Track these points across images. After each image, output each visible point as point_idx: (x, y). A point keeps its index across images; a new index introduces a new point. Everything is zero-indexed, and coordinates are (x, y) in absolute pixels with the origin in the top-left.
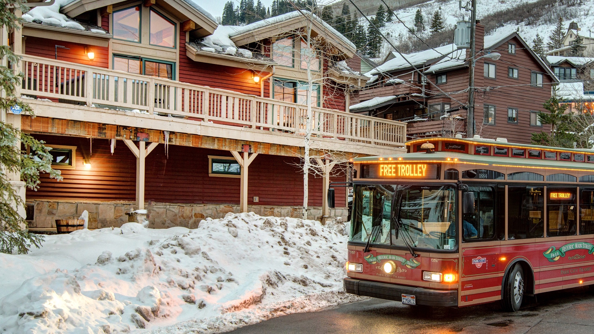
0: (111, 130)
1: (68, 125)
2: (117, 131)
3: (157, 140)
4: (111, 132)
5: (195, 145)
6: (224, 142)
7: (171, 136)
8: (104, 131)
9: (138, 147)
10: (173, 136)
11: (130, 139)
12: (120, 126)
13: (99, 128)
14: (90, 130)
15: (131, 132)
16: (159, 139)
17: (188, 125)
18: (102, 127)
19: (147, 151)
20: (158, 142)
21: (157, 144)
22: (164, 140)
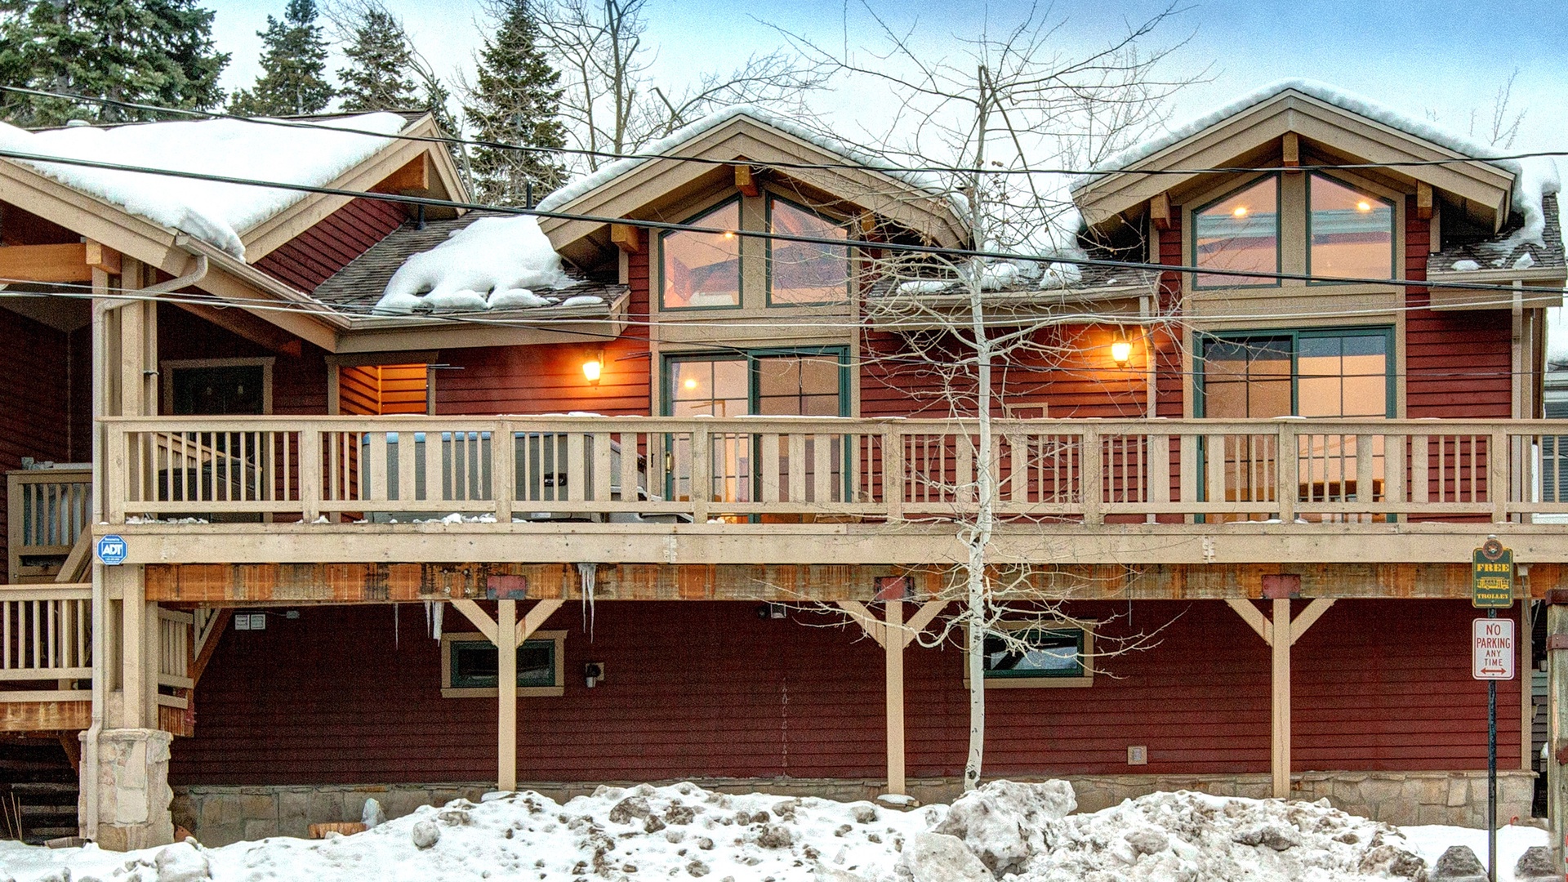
0: (405, 578)
1: (278, 576)
2: (424, 579)
3: (554, 591)
4: (404, 583)
5: (692, 594)
6: (800, 575)
7: (603, 575)
8: (383, 584)
9: (495, 617)
10: (609, 576)
11: (466, 596)
12: (432, 564)
13: (369, 575)
14: (341, 583)
15: (467, 575)
16: (560, 588)
17: (630, 540)
18: (376, 572)
19: (524, 626)
20: (557, 597)
21: (558, 603)
22: (579, 590)
